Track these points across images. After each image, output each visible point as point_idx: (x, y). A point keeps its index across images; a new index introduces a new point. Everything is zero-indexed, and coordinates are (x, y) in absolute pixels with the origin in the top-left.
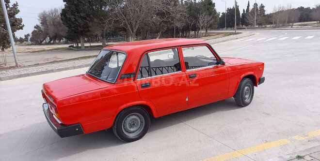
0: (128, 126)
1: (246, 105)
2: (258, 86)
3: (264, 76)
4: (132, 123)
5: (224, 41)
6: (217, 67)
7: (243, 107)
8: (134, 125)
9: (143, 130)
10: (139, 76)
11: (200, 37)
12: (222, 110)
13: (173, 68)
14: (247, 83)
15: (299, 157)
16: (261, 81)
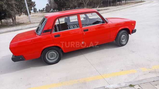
0: (49, 57)
1: (123, 45)
2: (131, 34)
3: (135, 28)
4: (51, 55)
5: (133, 6)
6: (103, 24)
7: (121, 46)
8: (52, 56)
9: (58, 59)
10: (54, 30)
11: (122, 5)
12: (108, 48)
13: (77, 25)
14: (124, 33)
15: (131, 86)
16: (134, 31)
